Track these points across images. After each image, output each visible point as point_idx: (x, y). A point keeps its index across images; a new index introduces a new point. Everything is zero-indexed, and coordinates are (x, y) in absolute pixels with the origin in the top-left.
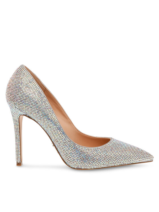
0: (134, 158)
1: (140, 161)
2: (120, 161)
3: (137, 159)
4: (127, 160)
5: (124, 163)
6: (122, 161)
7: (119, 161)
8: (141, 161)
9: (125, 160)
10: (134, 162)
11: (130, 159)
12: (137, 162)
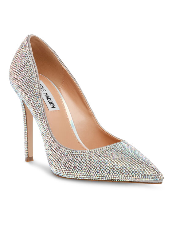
0: (127, 174)
1: (136, 180)
2: (106, 174)
3: (131, 176)
4: (116, 175)
5: (112, 178)
6: (109, 174)
7: (104, 174)
8: (138, 180)
9: (114, 174)
10: (128, 180)
11: (121, 174)
12: (132, 180)
